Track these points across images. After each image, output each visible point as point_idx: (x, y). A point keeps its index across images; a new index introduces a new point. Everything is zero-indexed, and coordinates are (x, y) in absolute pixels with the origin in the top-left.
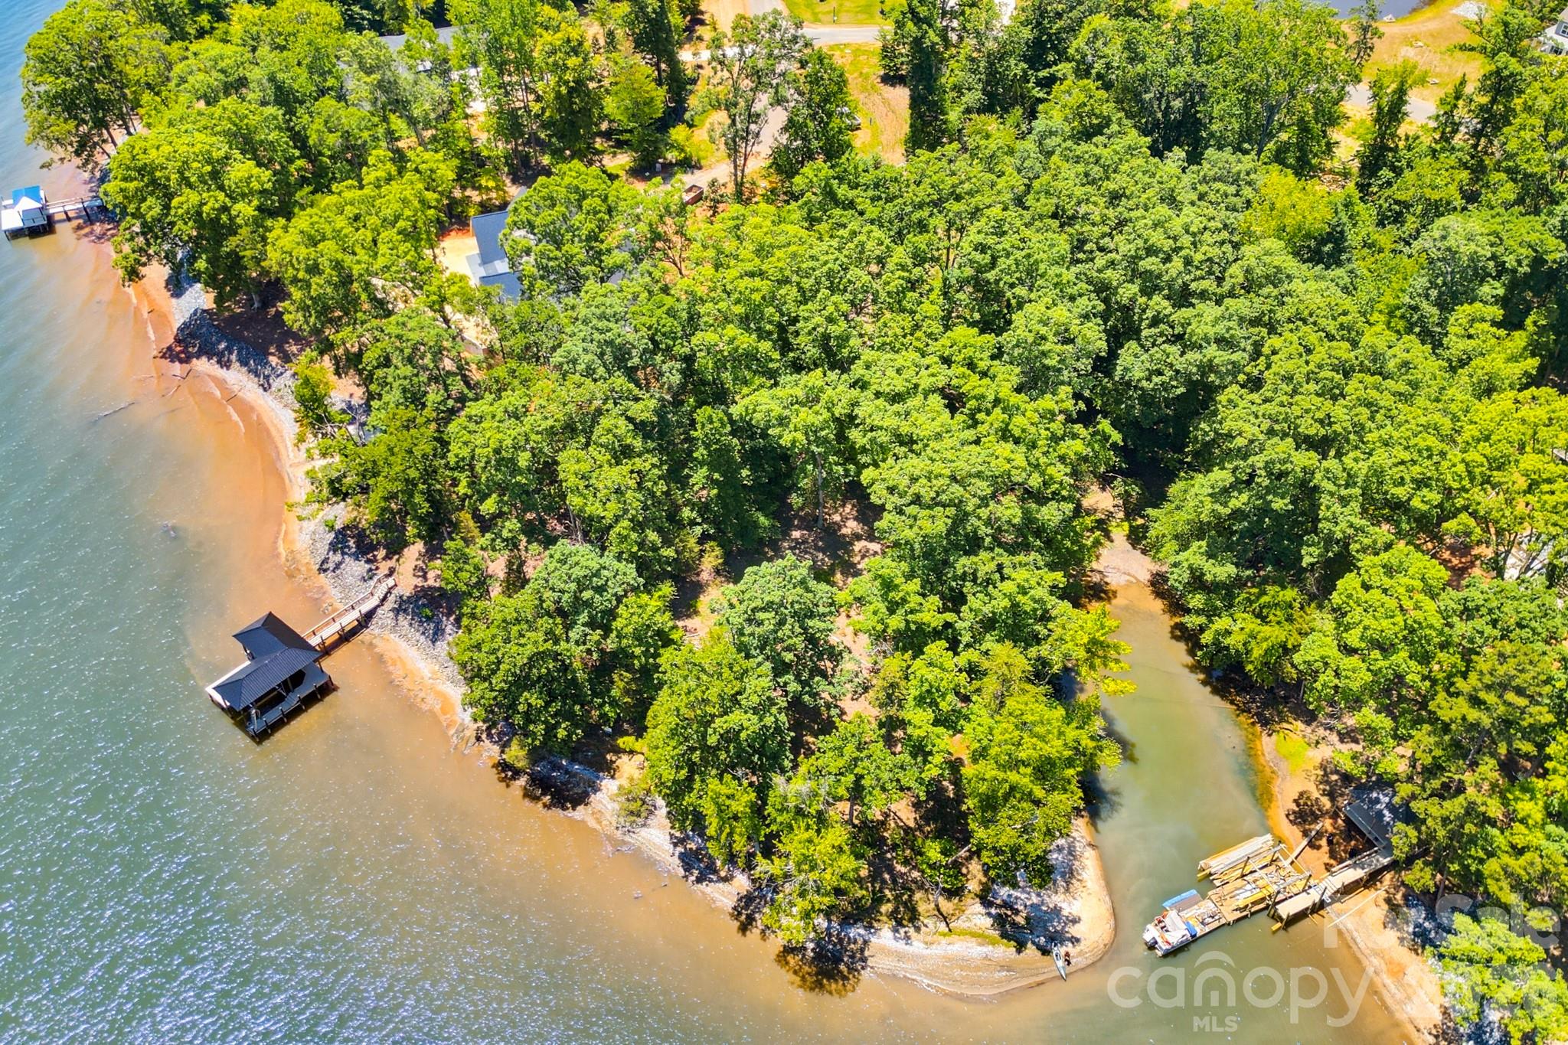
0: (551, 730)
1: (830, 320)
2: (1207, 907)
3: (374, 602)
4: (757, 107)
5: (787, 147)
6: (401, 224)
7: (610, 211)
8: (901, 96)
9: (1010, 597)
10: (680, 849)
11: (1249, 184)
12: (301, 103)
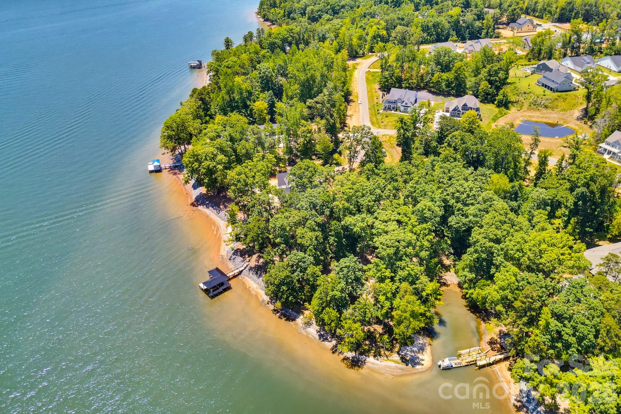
0: (288, 297)
1: (369, 201)
2: (457, 361)
3: (243, 268)
4: (357, 150)
5: (365, 160)
6: (262, 171)
7: (315, 171)
8: (400, 149)
9: (408, 271)
10: (319, 333)
11: (490, 177)
12: (236, 141)
